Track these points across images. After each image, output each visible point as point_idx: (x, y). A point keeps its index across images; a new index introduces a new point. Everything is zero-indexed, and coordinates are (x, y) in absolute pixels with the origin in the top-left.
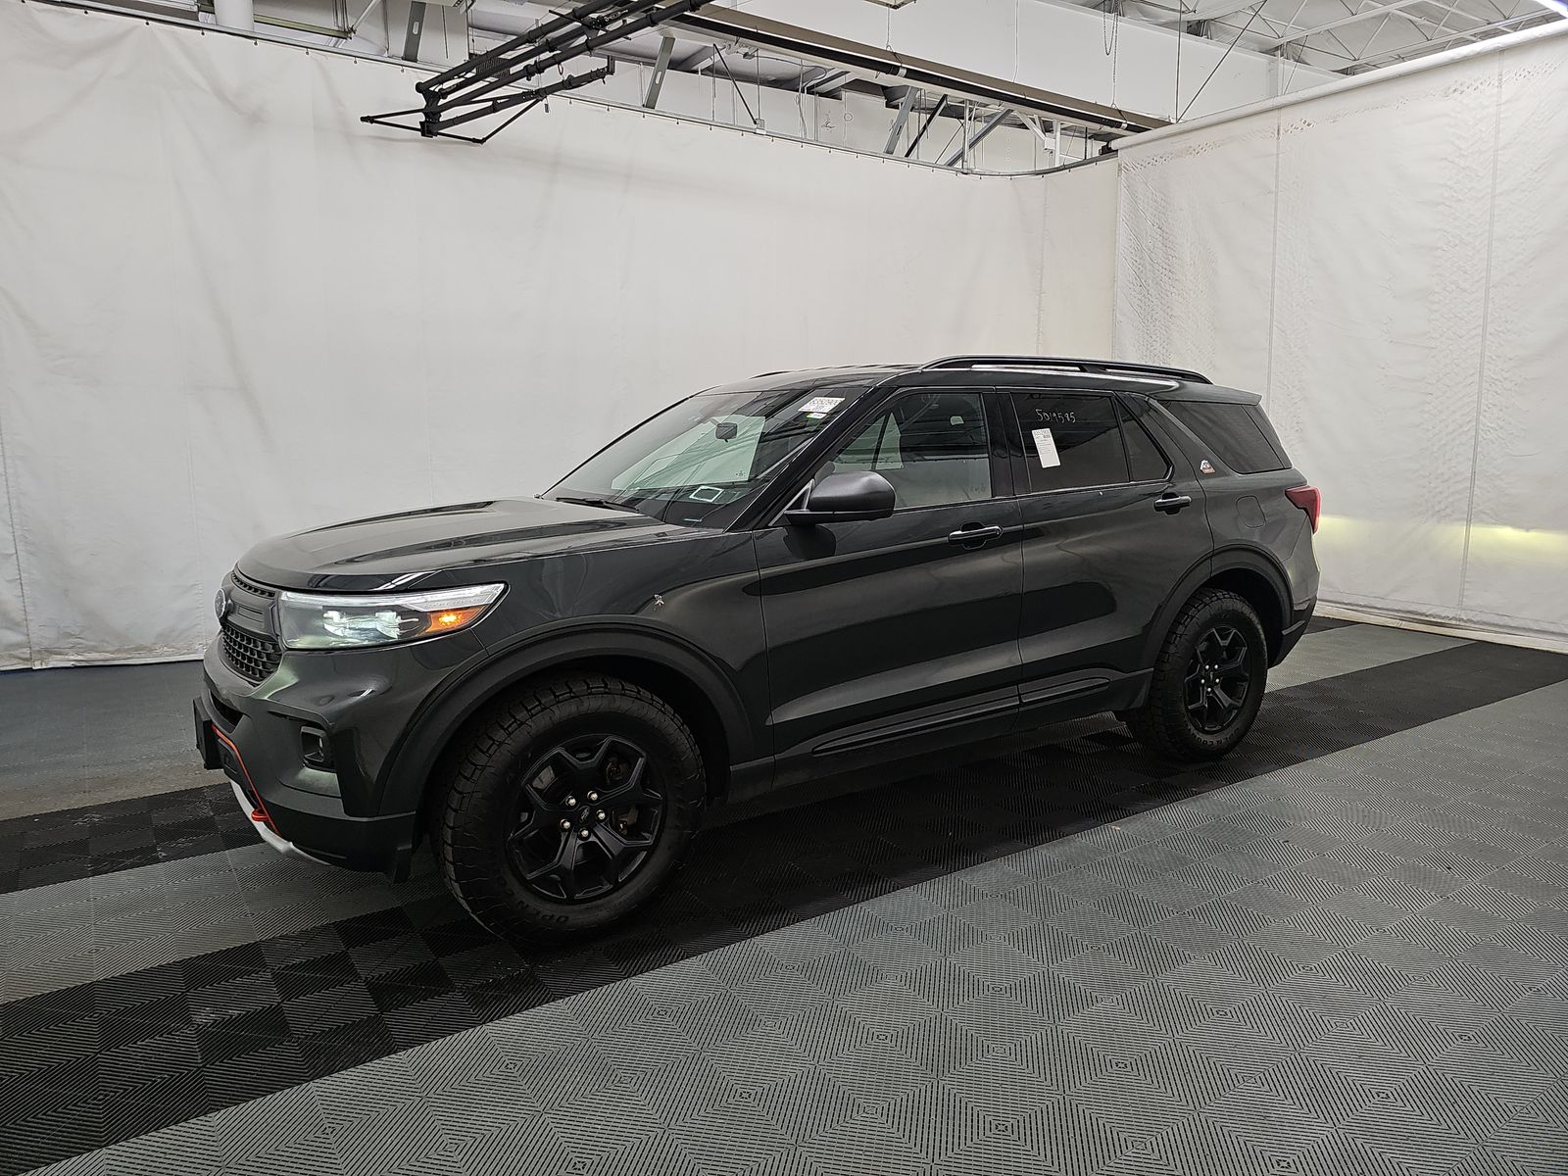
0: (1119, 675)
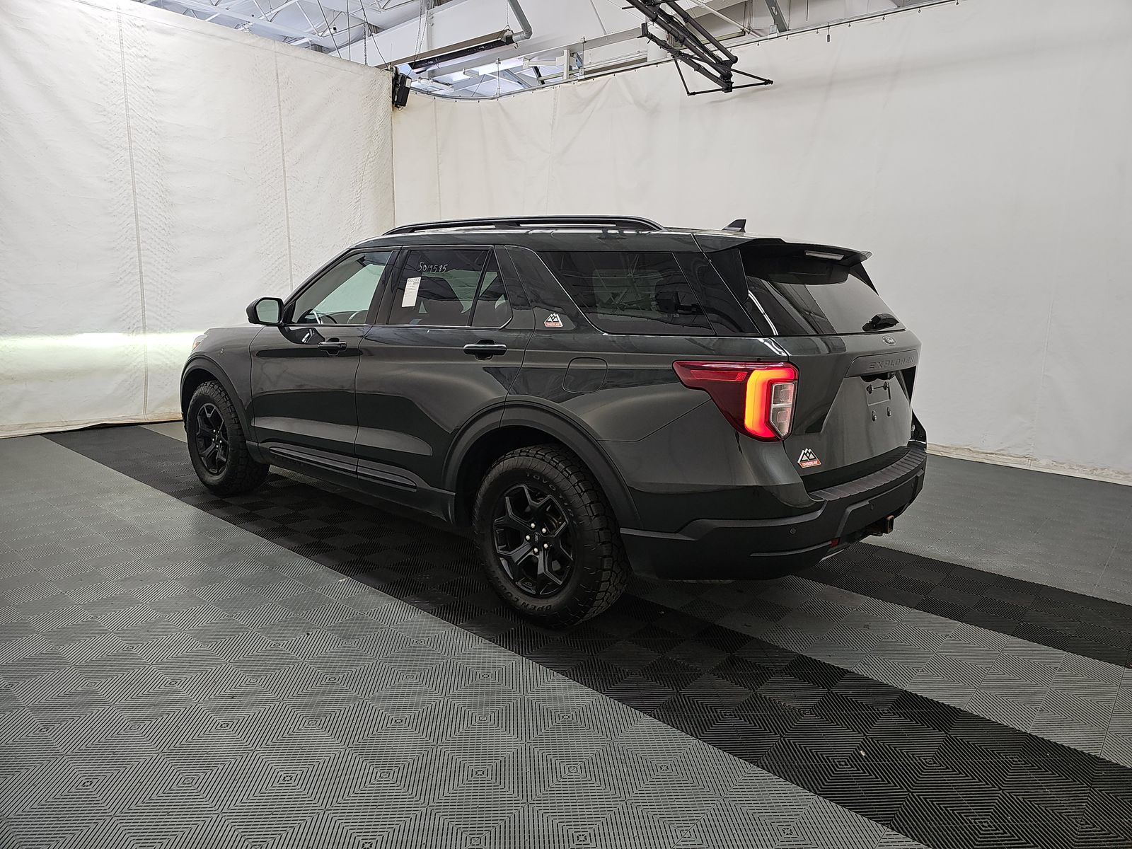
0: (425, 486)
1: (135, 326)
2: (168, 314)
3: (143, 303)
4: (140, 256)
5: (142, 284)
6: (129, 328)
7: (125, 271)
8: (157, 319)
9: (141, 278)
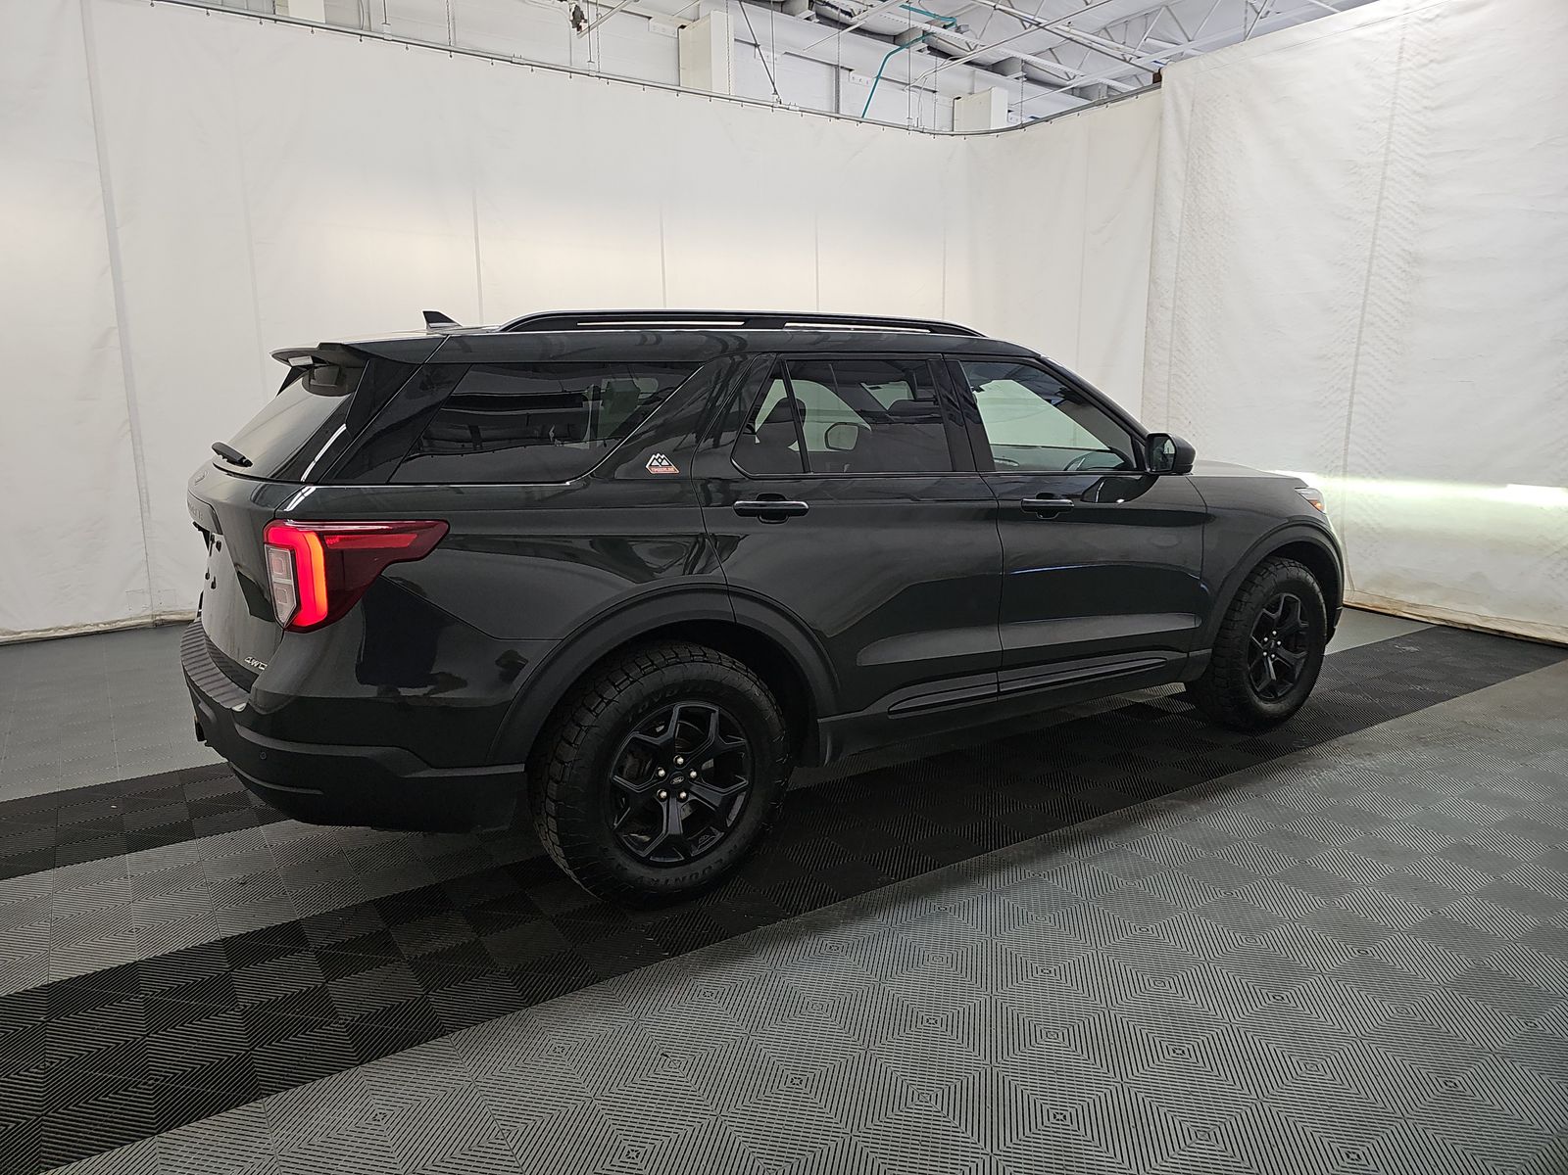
1: (1334, 465)
2: (1379, 450)
3: (1348, 432)
4: (1356, 364)
5: (1351, 404)
6: (1326, 467)
7: (1333, 387)
8: (1363, 456)
9: (1352, 397)
